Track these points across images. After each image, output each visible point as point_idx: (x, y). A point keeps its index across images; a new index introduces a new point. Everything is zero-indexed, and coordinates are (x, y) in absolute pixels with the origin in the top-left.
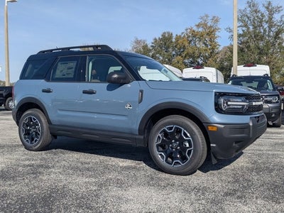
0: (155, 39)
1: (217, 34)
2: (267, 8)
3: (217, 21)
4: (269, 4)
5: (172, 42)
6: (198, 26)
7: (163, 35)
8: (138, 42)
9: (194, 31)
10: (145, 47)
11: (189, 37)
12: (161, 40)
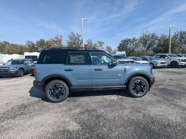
0: (38, 41)
1: (62, 42)
2: (77, 35)
3: (62, 37)
4: (78, 34)
5: (45, 43)
6: (55, 38)
7: (41, 40)
8: (29, 42)
9: (53, 40)
10: (33, 44)
11: (51, 42)
12: (40, 42)
